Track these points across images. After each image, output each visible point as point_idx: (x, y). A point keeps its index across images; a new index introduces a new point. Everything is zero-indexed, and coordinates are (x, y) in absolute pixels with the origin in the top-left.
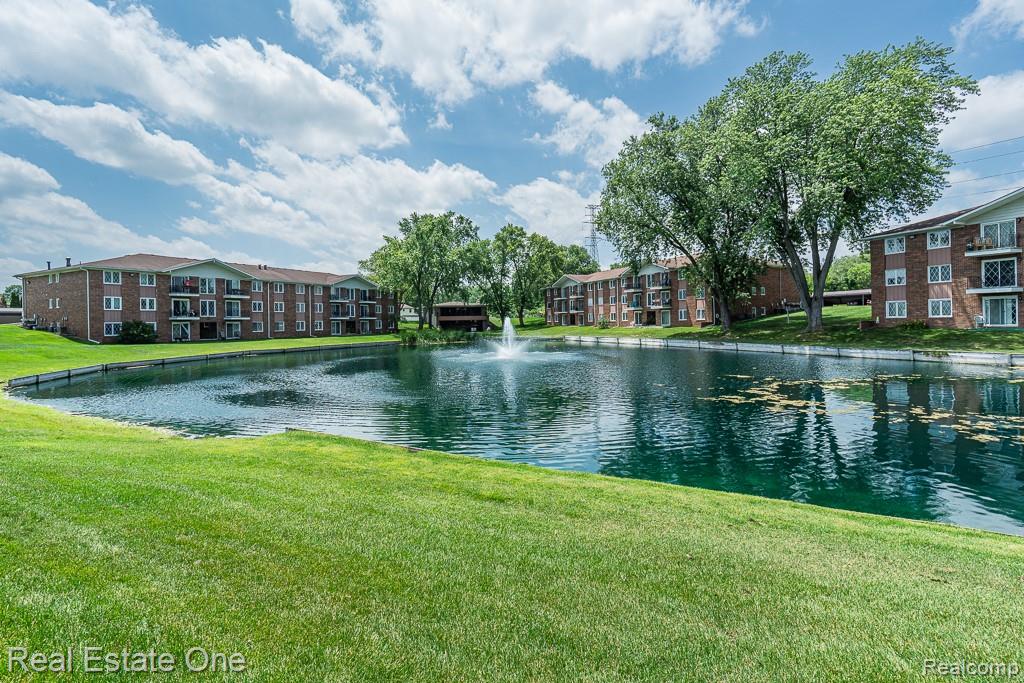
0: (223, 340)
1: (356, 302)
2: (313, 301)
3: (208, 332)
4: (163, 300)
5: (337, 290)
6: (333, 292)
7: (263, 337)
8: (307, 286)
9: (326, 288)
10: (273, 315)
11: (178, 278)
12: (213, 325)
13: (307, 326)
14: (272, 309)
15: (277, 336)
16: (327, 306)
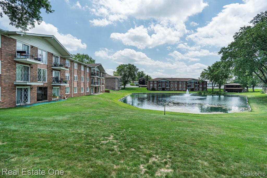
0: (166, 91)
1: (194, 84)
2: (183, 84)
3: (163, 89)
4: (157, 85)
5: (189, 82)
6: (188, 82)
7: (172, 91)
8: (182, 82)
9: (186, 82)
10: (174, 87)
11: (159, 81)
12: (164, 88)
13: (182, 89)
14: (174, 86)
15: (175, 91)
16: (186, 85)
